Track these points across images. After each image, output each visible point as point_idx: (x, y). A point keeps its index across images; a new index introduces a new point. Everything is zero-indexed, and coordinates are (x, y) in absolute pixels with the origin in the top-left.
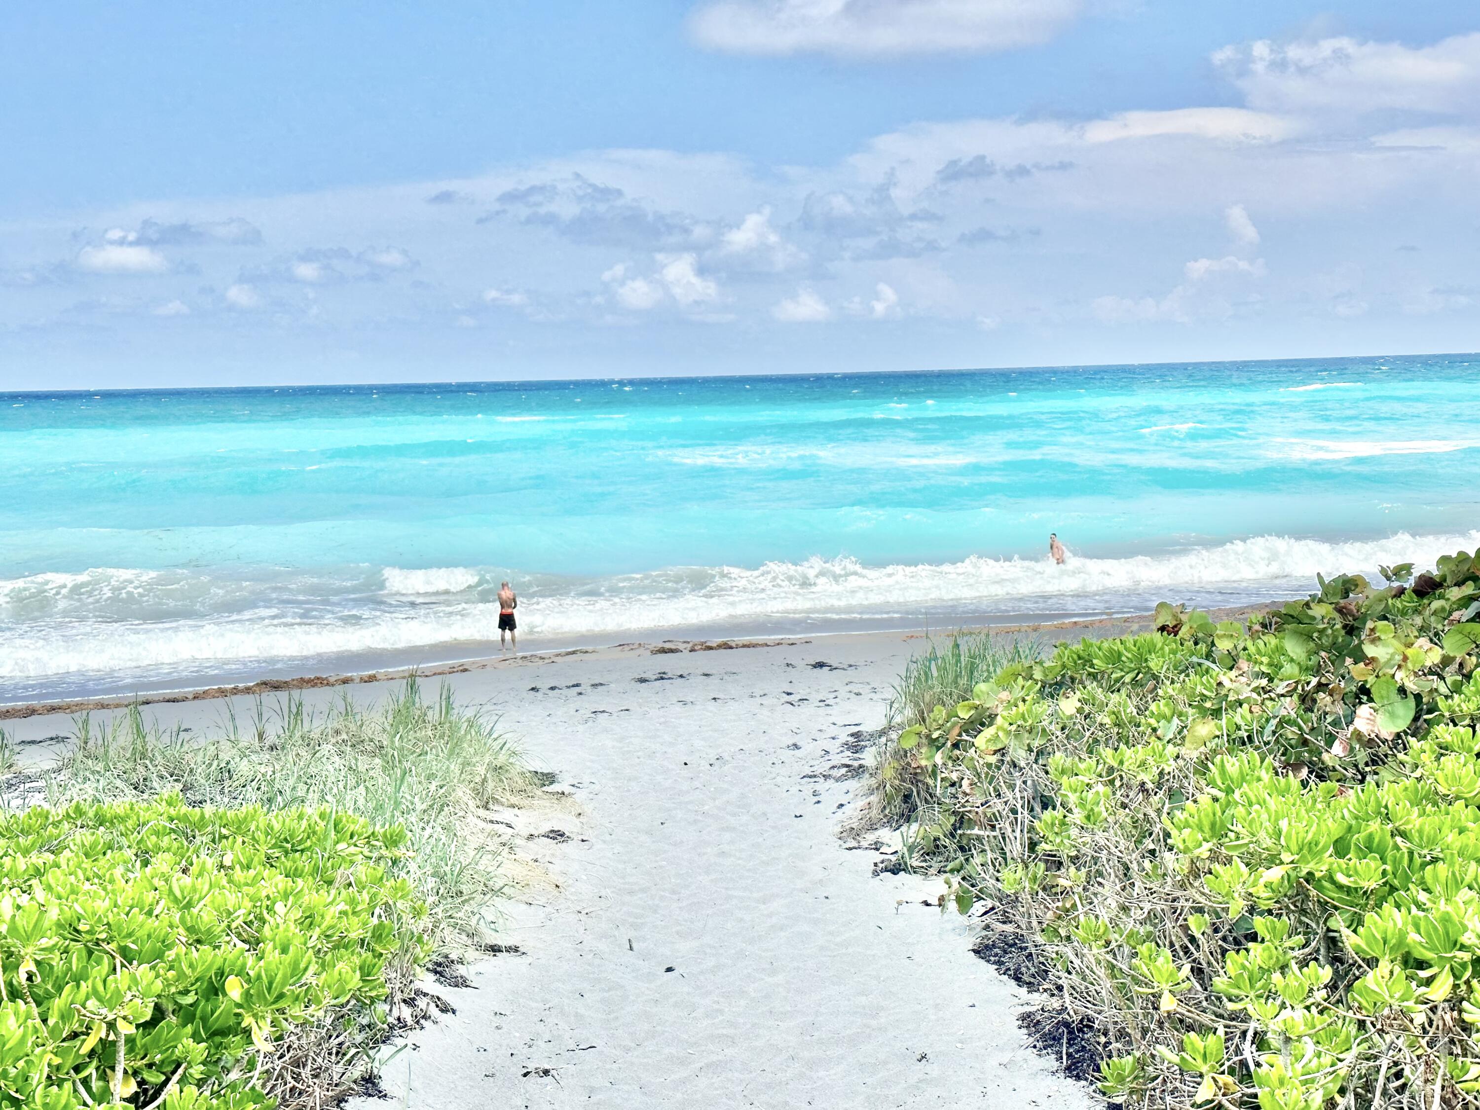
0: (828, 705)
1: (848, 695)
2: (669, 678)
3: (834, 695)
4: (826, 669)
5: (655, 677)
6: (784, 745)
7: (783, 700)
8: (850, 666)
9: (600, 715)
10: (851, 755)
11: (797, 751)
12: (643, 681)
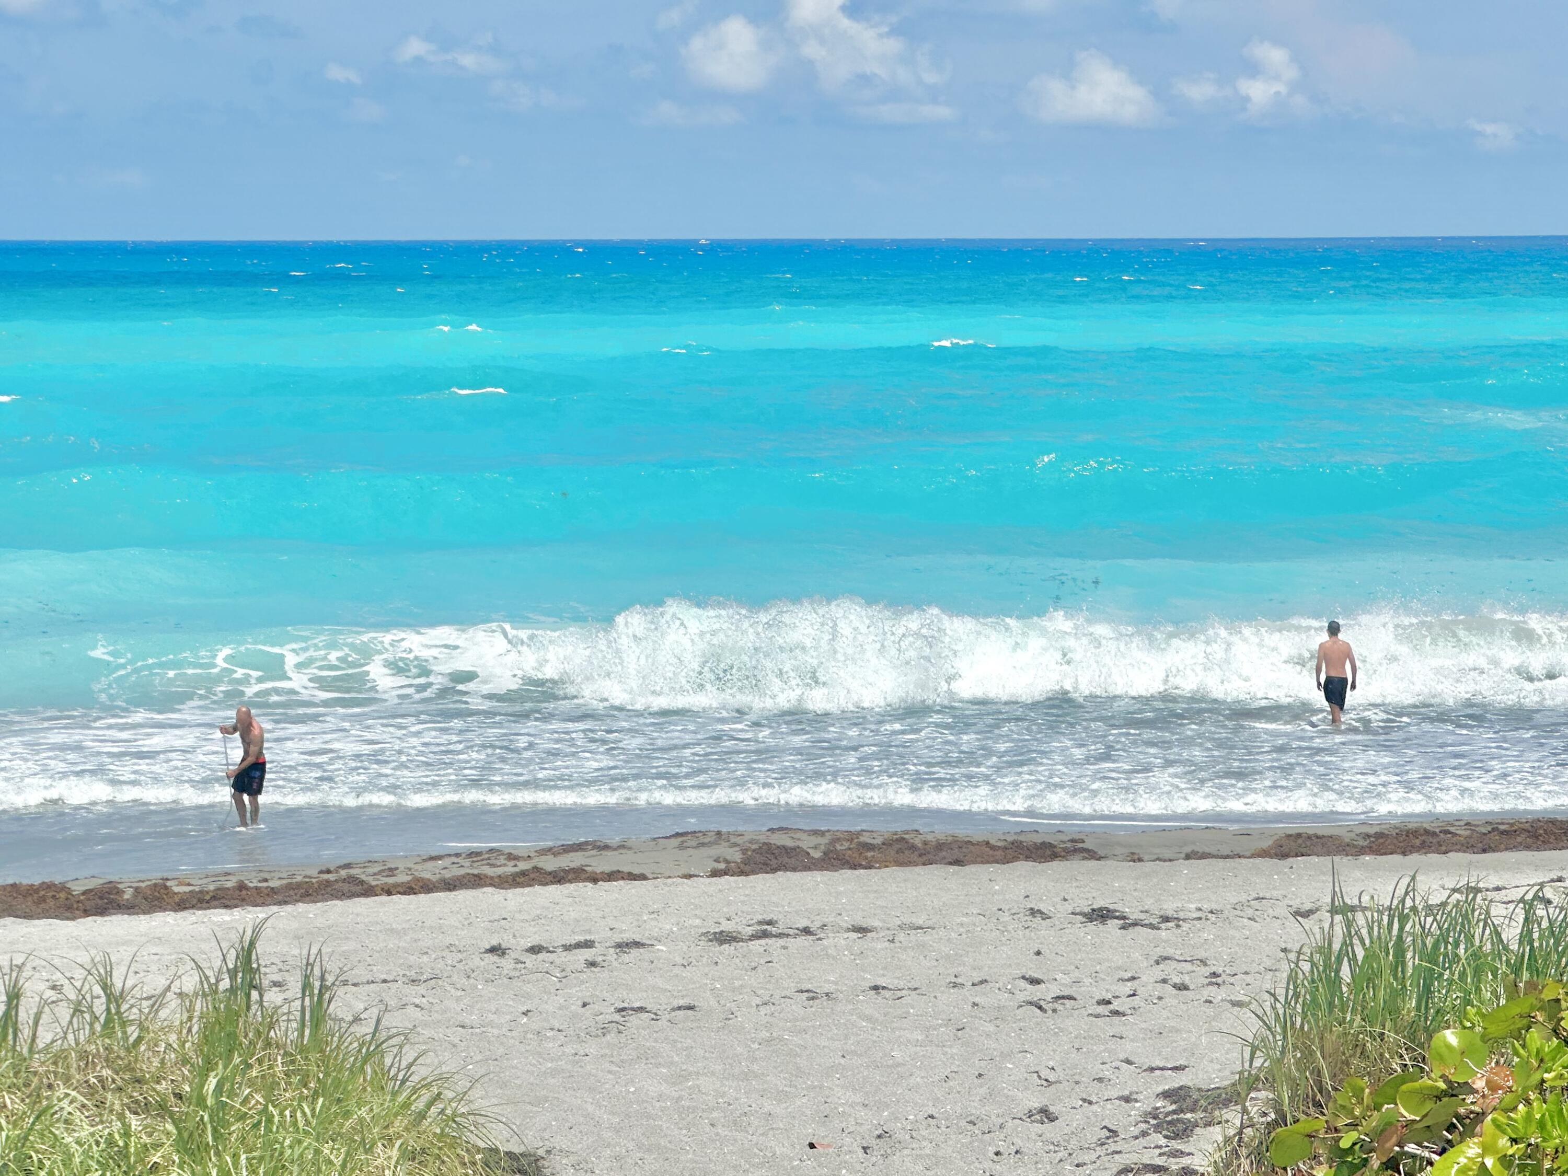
0: (1116, 1013)
1: (1160, 989)
2: (780, 935)
3: (1128, 988)
4: (1114, 924)
5: (749, 931)
6: (1020, 1111)
7: (1021, 997)
8: (1166, 919)
9: (634, 1020)
10: (1163, 1142)
11: (1048, 1126)
12: (723, 938)
